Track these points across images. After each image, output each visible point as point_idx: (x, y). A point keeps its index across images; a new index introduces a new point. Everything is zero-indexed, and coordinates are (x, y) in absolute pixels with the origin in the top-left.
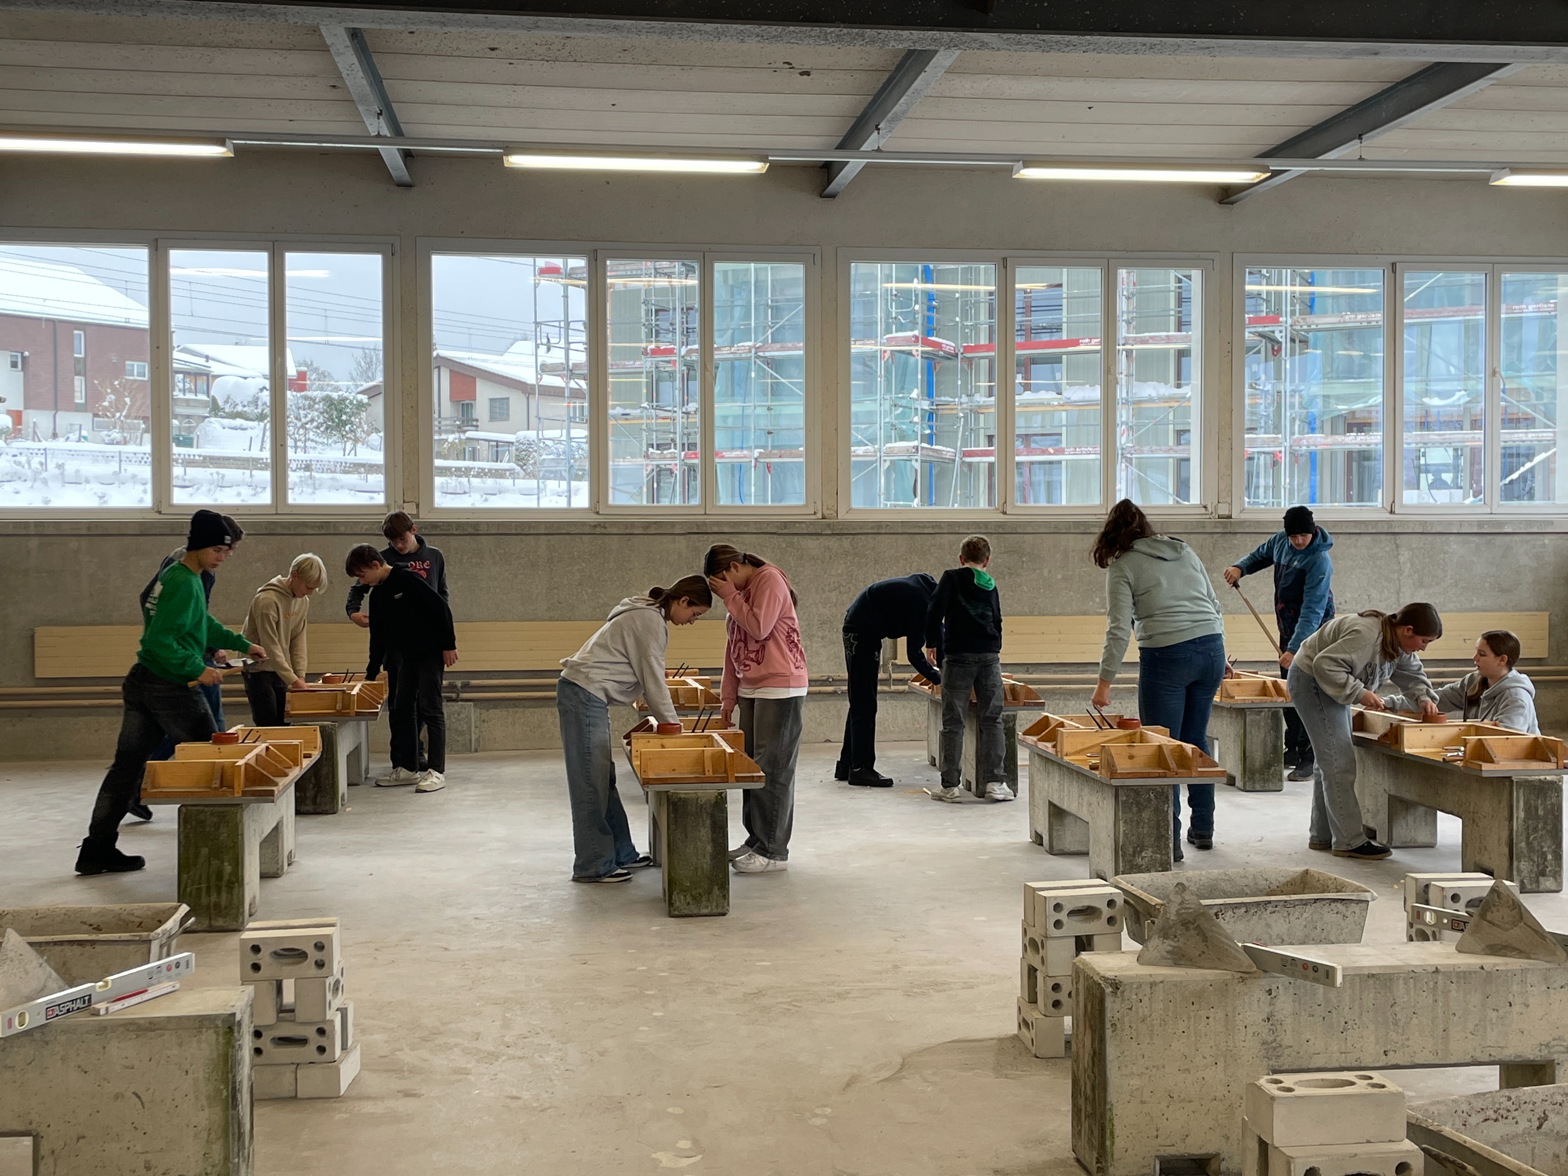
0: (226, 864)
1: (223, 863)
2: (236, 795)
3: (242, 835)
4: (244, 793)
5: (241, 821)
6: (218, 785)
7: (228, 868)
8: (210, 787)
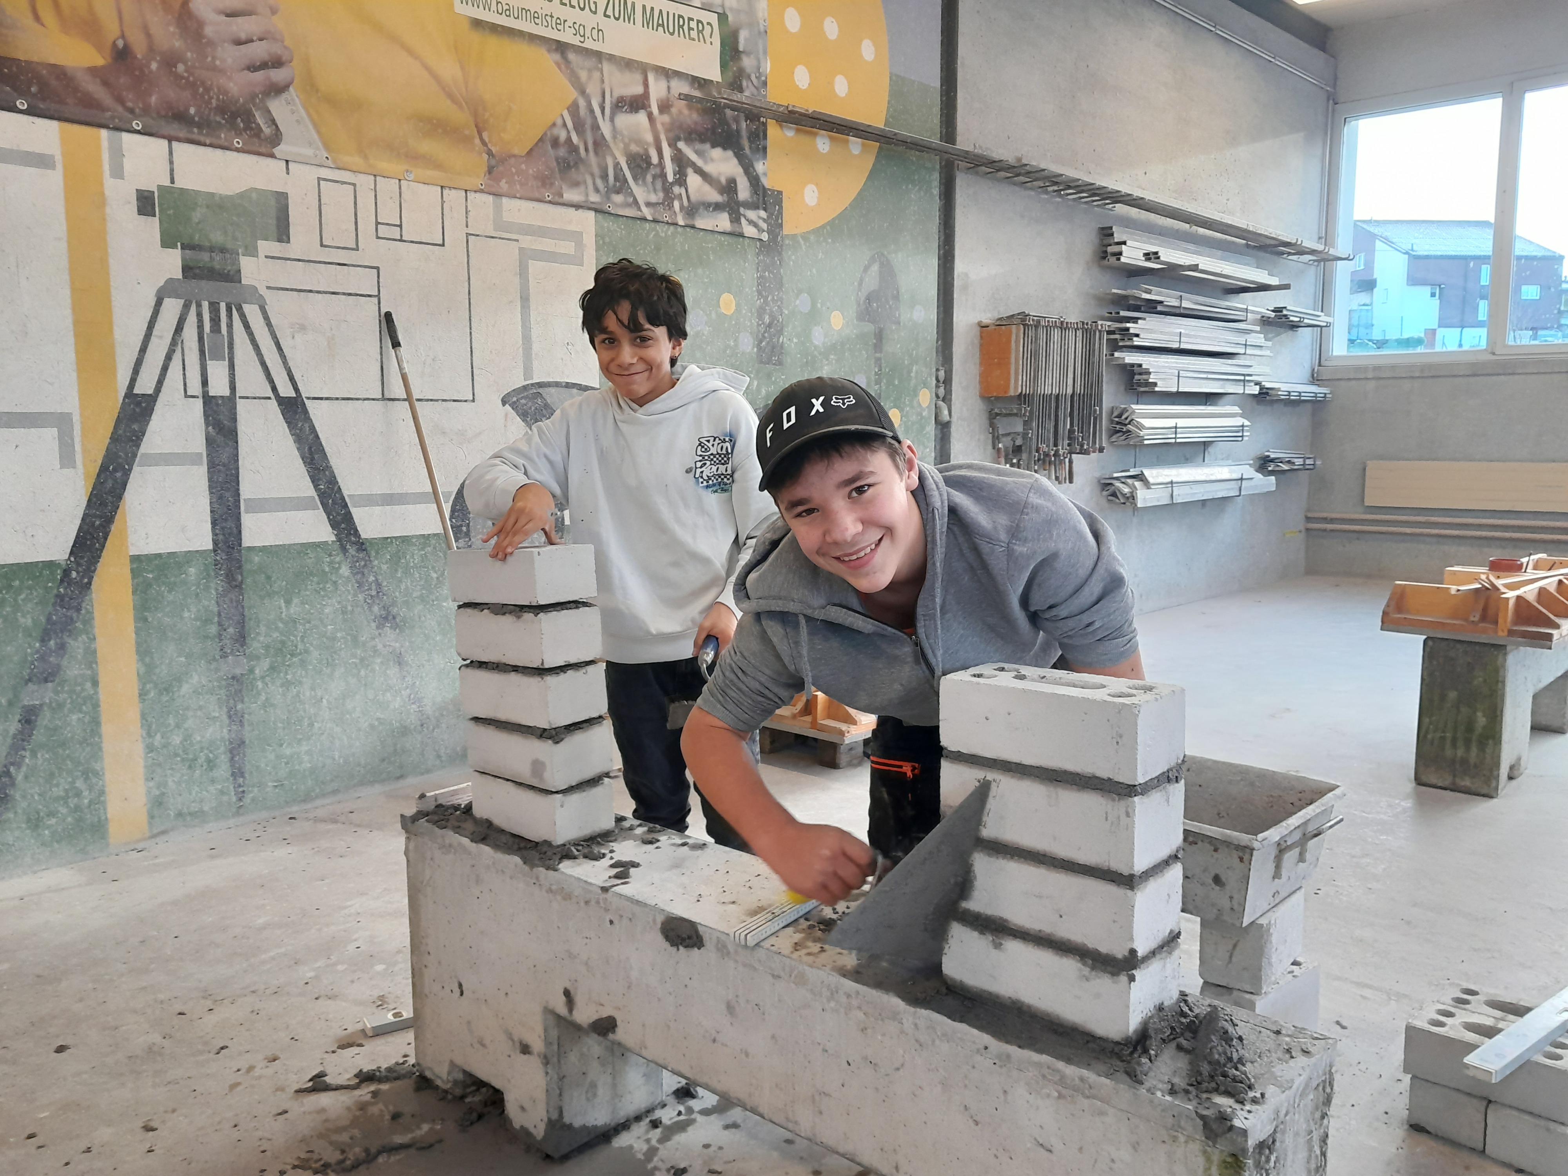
0: (1479, 714)
1: (1475, 712)
2: (1500, 633)
3: (1503, 682)
4: (1511, 633)
5: (1503, 666)
6: (1476, 619)
7: (1481, 720)
8: (1466, 620)
